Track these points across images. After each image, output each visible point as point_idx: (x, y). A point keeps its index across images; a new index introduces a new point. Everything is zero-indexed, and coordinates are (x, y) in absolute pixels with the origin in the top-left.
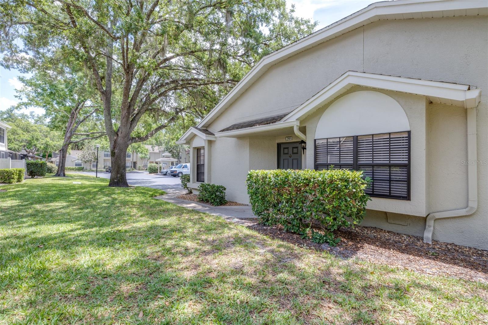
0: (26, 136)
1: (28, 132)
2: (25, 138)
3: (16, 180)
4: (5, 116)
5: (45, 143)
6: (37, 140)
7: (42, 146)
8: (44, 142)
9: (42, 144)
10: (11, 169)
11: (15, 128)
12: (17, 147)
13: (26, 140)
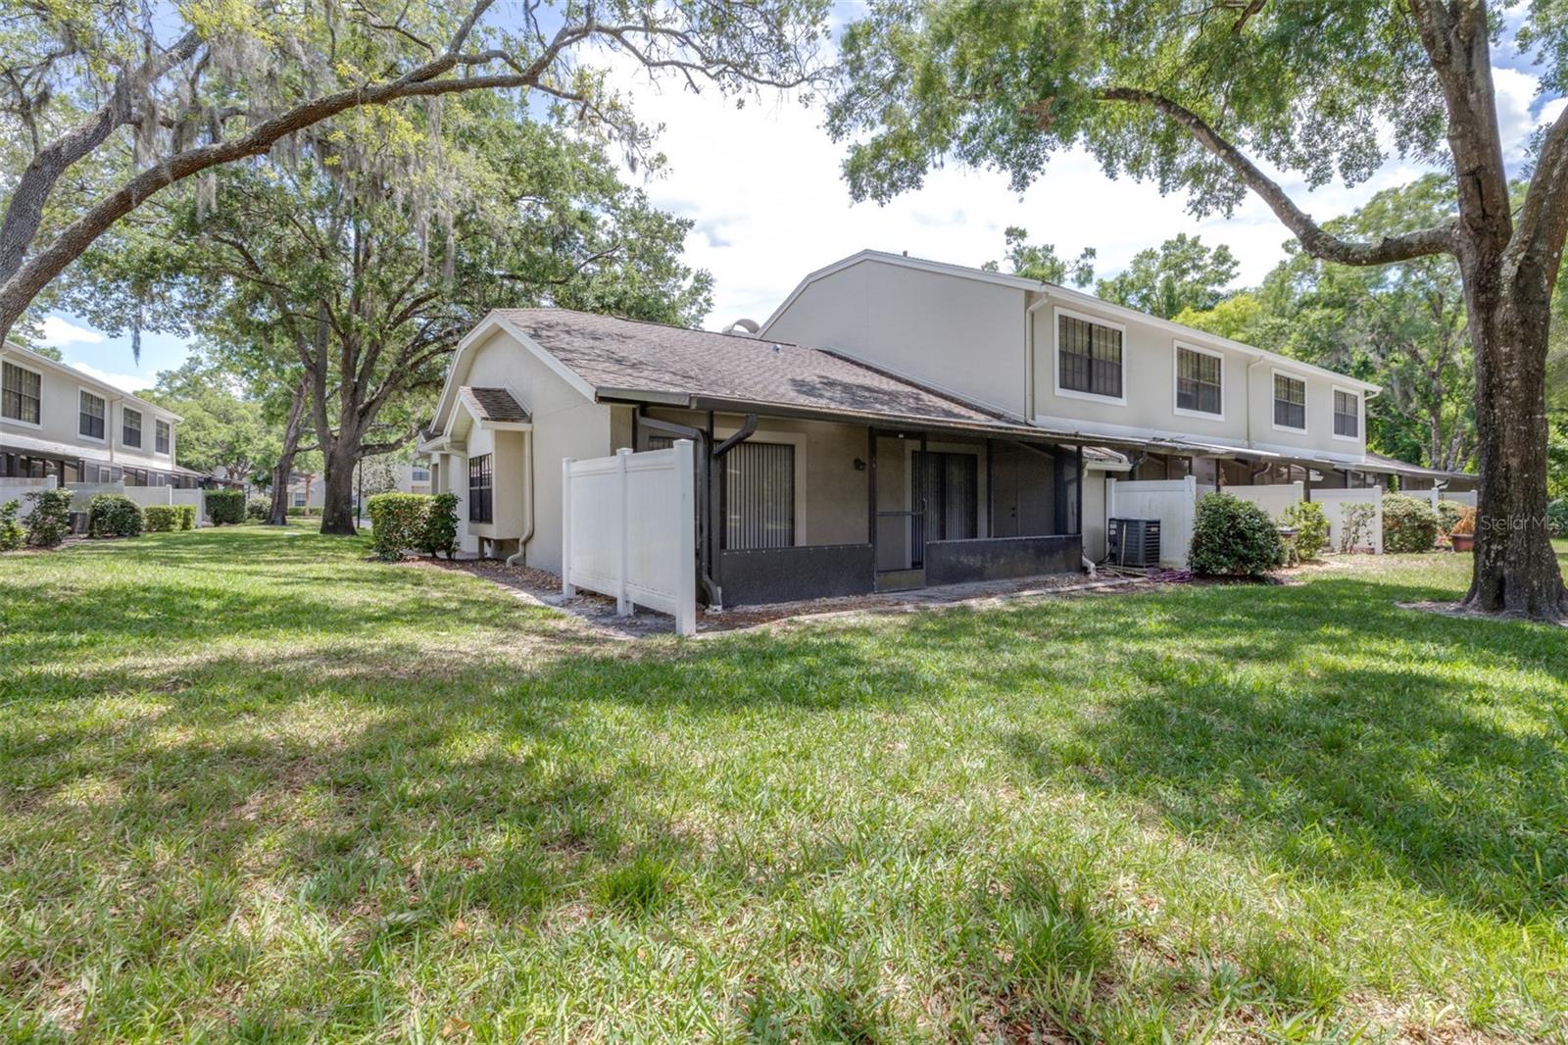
0: (224, 433)
1: (228, 422)
2: (220, 437)
3: (178, 527)
4: (179, 383)
5: (265, 449)
6: (248, 440)
7: (258, 457)
8: (263, 444)
9: (259, 451)
10: (171, 506)
11: (200, 413)
12: (202, 458)
13: (223, 442)
